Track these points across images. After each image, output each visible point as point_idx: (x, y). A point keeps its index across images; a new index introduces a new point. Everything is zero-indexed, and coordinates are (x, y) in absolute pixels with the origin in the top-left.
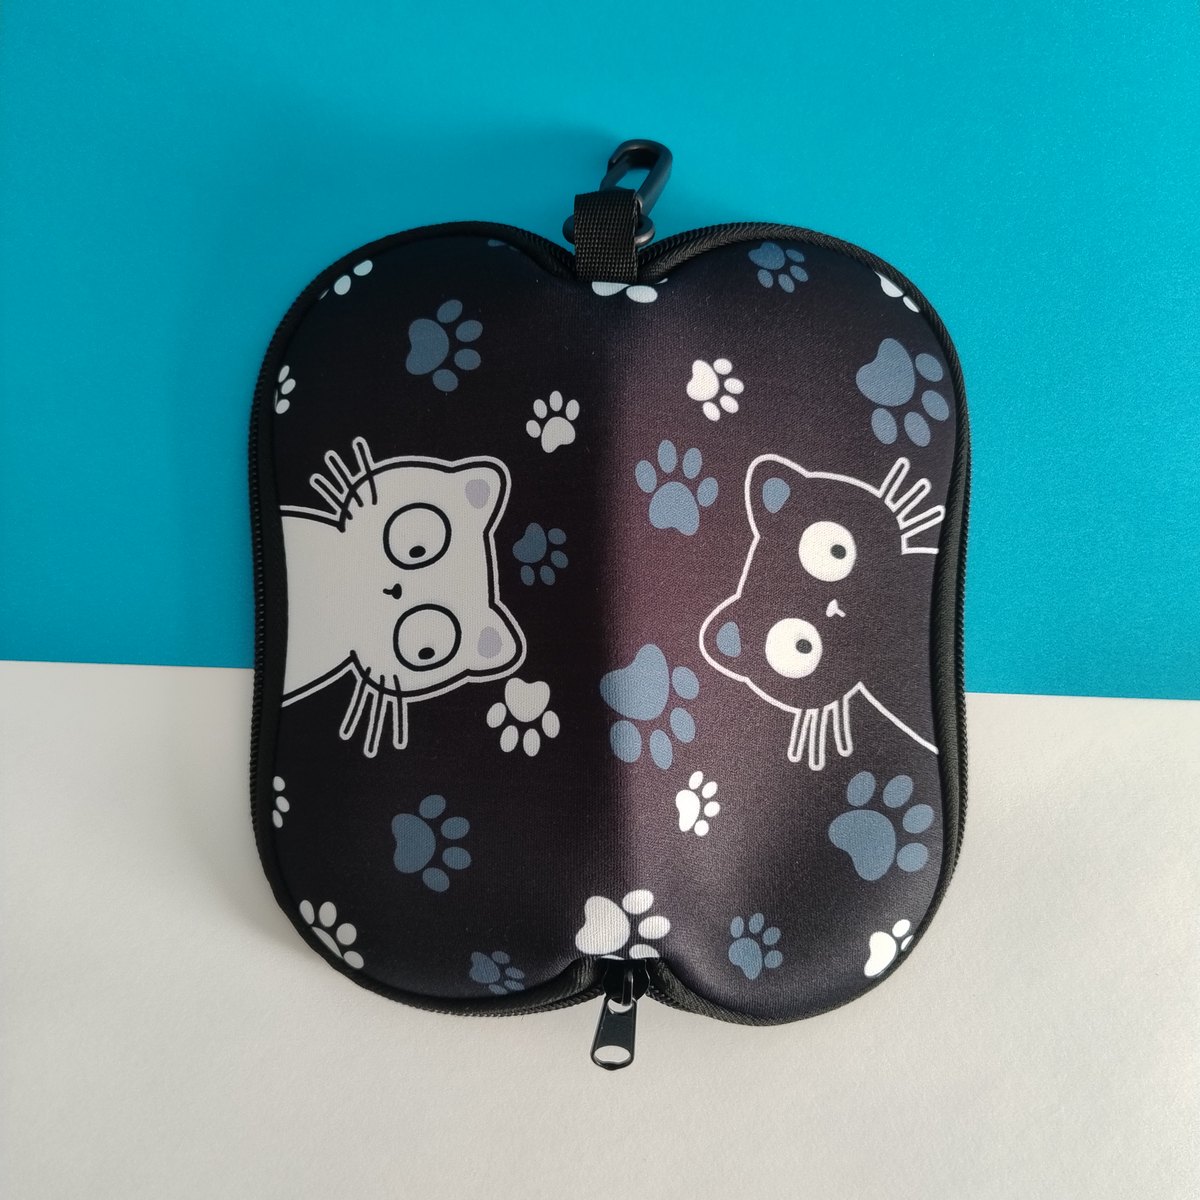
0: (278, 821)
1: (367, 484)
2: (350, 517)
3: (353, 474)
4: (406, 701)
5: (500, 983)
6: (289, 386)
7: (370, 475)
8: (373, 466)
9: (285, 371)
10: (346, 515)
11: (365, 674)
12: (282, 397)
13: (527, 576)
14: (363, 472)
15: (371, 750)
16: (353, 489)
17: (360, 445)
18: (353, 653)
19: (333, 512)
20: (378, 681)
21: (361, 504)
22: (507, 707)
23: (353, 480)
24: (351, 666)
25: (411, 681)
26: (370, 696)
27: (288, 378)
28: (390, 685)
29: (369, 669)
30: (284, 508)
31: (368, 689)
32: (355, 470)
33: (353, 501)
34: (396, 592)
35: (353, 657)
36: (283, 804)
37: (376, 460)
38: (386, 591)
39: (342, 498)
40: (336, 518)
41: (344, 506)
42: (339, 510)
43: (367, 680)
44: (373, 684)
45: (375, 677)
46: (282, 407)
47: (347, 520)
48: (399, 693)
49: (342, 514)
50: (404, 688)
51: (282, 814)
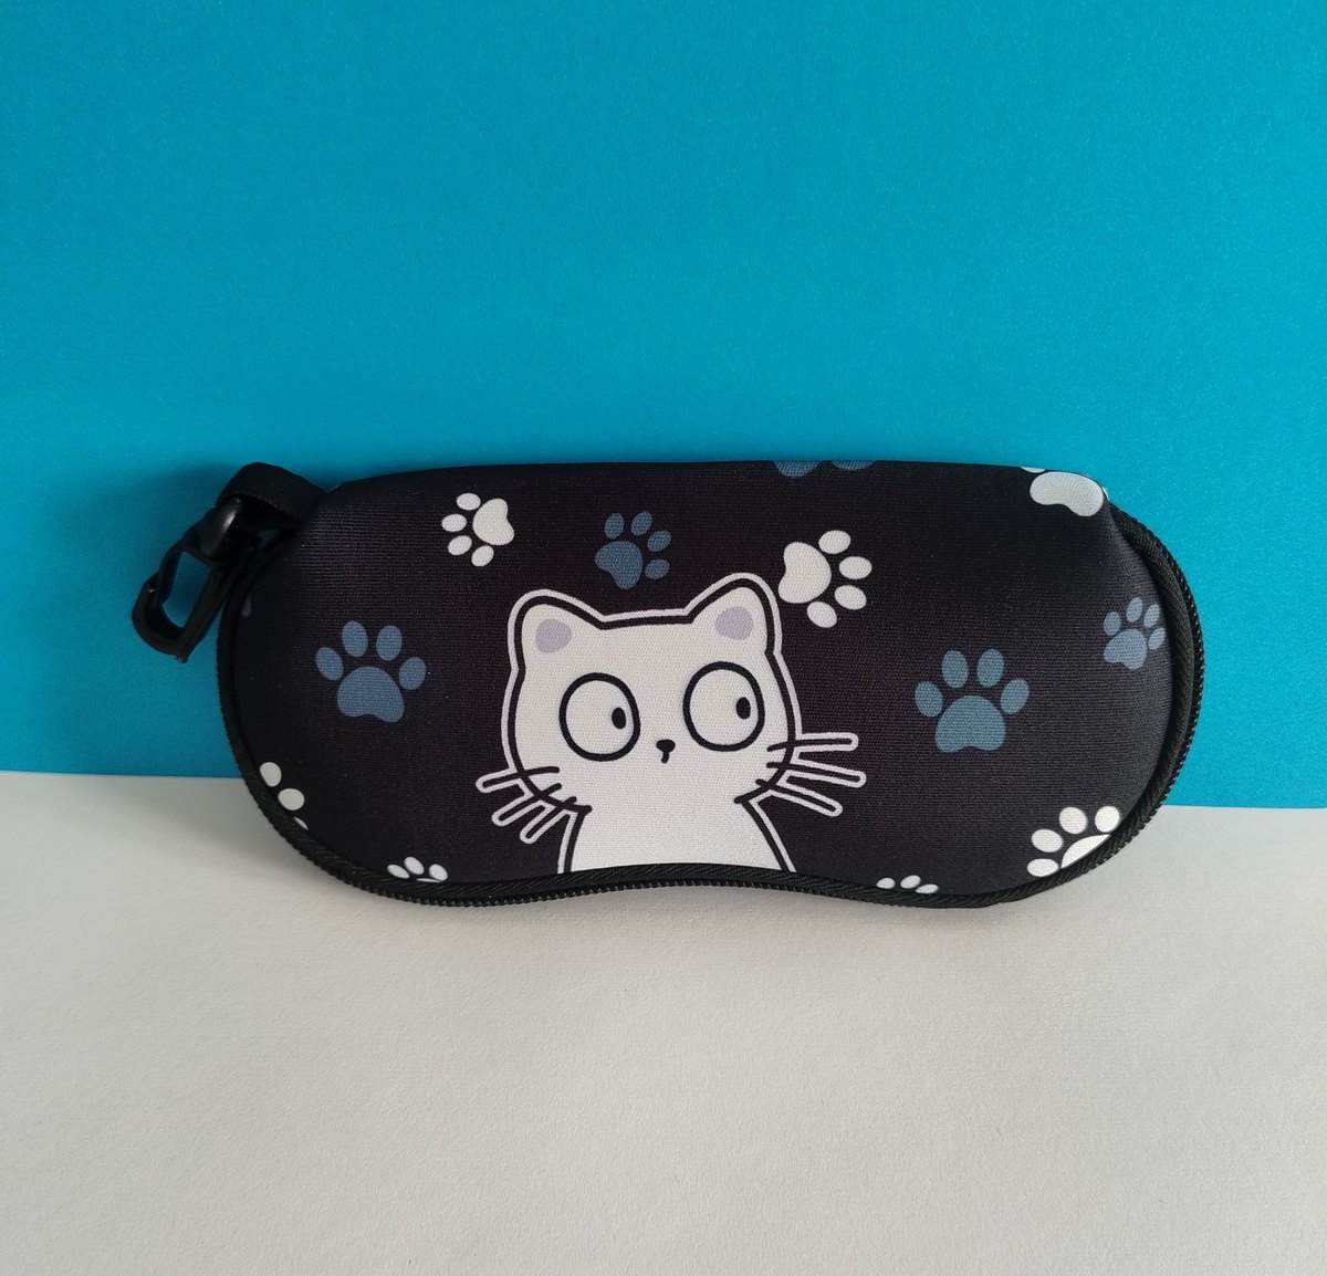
0: (930, 889)
1: (533, 778)
2: (574, 799)
3: (521, 793)
4: (799, 736)
5: (1148, 632)
6: (414, 865)
7: (524, 774)
8: (512, 769)
9: (395, 870)
10: (570, 803)
11: (764, 785)
12: (426, 874)
13: (658, 569)
14: (519, 782)
15: (856, 779)
16: (539, 794)
17: (486, 784)
18: (738, 800)
19: (567, 818)
20: (774, 771)
21: (558, 787)
22: (813, 600)
23: (528, 794)
24: (754, 802)
25: (776, 730)
26: (791, 780)
27: (403, 866)
28: (778, 756)
29: (759, 782)
30: (561, 870)
31: (782, 782)
32: (516, 792)
33: (555, 795)
34: (666, 746)
35: (743, 800)
36: (910, 882)
37: (506, 766)
38: (665, 759)
39: (549, 808)
40: (573, 815)
41: (560, 806)
42: (564, 812)
43: (771, 784)
44: (777, 777)
45: (768, 774)
46: (439, 873)
47: (577, 803)
48: (791, 744)
49: (569, 809)
50: (784, 739)
51: (921, 884)
